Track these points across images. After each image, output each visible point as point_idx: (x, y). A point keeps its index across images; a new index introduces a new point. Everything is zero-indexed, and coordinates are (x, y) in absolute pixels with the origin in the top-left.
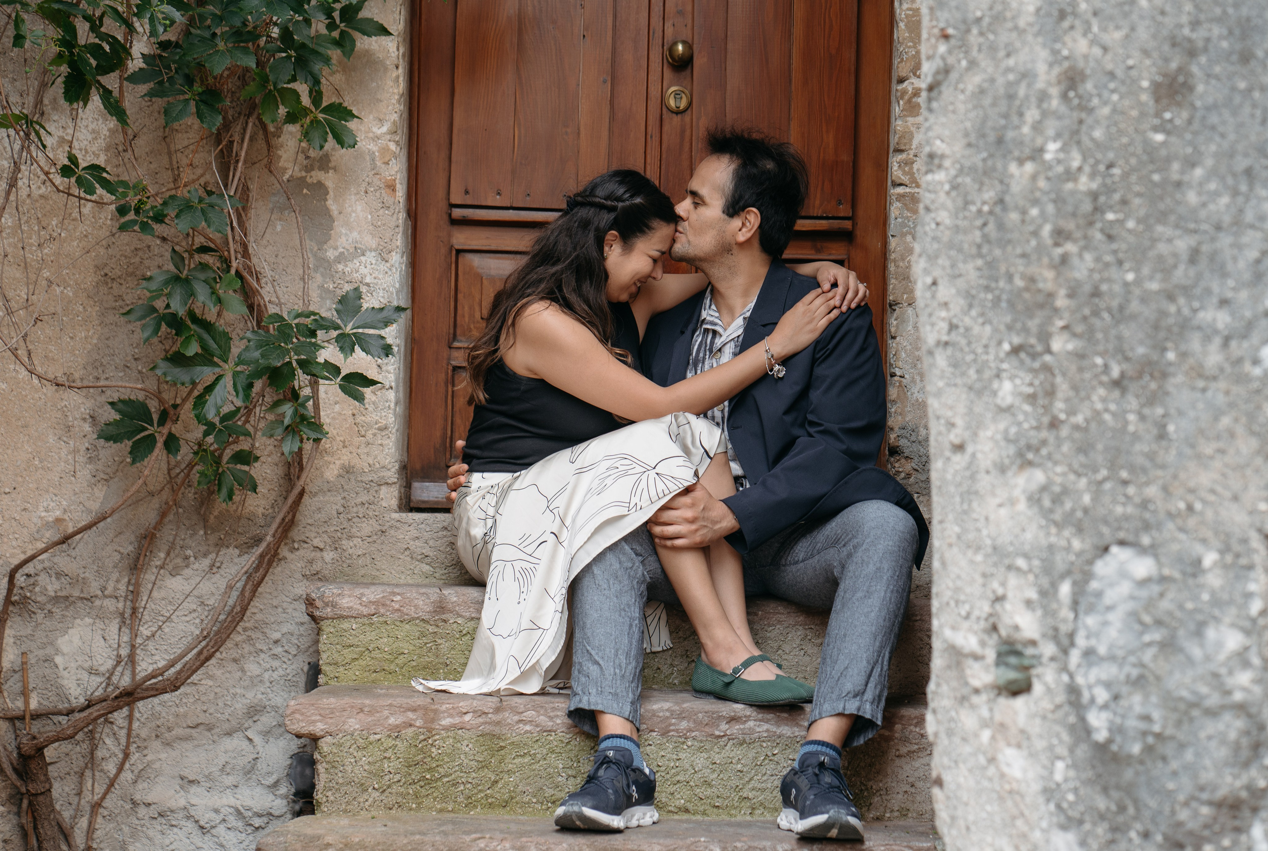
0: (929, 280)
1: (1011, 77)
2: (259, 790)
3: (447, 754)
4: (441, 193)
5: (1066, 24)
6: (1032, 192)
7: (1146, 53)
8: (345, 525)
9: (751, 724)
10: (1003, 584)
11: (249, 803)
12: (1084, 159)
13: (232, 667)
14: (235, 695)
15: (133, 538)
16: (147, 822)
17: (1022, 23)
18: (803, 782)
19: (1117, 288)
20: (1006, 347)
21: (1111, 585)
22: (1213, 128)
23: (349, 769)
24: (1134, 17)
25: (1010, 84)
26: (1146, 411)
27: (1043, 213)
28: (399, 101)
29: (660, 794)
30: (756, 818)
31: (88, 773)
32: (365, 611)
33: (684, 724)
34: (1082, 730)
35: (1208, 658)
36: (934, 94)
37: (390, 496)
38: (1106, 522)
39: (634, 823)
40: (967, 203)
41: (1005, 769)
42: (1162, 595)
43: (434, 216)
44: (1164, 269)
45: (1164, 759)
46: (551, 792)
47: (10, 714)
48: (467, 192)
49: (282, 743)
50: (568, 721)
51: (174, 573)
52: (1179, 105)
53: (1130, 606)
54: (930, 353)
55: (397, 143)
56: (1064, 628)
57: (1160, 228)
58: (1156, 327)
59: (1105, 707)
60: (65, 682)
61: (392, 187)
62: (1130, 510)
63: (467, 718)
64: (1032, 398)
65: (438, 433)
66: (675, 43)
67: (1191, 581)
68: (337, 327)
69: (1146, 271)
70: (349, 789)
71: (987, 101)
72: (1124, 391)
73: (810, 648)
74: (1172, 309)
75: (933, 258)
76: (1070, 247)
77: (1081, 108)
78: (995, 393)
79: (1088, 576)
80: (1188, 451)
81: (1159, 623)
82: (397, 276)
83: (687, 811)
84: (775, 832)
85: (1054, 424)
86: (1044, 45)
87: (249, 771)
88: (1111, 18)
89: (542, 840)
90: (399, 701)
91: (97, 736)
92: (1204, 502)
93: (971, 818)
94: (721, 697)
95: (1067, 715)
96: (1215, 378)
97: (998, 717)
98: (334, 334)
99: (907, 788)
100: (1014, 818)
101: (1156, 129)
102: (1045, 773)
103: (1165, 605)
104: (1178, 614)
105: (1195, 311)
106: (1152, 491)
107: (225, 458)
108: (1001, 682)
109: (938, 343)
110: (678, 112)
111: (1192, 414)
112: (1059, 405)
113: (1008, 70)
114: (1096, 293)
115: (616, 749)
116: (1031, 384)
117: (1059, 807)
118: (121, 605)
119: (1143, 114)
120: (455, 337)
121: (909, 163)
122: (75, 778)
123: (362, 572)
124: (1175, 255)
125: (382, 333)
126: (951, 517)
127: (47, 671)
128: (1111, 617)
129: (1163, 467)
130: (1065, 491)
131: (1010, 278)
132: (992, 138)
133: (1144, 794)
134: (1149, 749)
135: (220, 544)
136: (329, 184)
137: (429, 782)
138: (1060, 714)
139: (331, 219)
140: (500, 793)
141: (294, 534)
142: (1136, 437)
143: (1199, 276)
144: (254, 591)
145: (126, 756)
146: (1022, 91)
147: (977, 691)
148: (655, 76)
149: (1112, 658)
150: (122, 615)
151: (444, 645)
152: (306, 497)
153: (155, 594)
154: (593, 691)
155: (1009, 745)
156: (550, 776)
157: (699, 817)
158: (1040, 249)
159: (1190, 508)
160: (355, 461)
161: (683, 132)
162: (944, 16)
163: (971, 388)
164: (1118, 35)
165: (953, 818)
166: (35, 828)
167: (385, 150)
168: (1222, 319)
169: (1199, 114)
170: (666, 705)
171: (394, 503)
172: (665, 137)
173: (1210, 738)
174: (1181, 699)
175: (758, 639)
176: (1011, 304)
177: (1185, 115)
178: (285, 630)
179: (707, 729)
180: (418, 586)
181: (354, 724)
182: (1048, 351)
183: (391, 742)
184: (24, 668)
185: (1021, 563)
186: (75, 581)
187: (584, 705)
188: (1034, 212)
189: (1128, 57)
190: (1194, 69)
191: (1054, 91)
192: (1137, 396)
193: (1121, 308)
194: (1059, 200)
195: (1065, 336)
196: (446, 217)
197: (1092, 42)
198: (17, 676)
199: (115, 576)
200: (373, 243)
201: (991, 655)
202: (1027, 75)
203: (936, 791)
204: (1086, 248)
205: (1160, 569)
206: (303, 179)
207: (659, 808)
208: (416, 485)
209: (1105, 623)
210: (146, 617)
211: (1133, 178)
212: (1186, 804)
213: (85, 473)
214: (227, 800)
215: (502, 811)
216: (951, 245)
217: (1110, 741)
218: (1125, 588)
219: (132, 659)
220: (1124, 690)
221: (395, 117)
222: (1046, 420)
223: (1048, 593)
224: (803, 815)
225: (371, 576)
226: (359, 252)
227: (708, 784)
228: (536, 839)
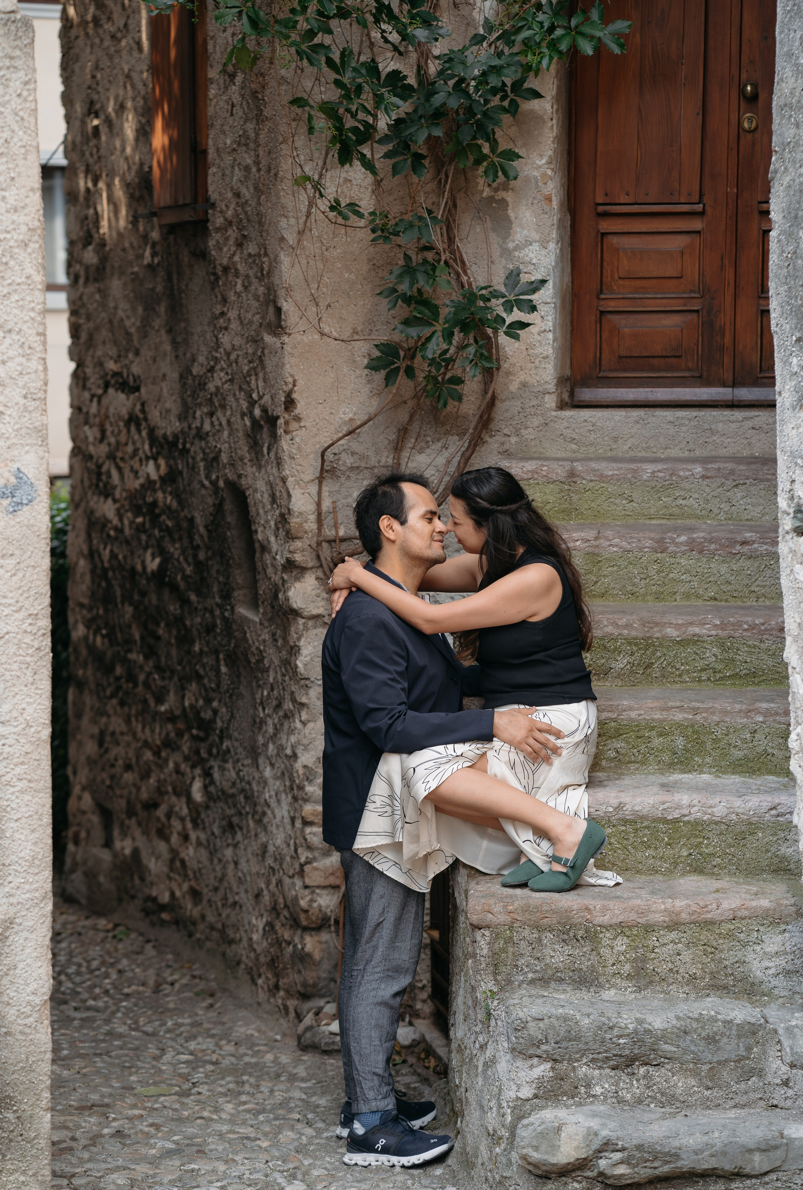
4: (590, 197)
8: (523, 420)
9: (756, 545)
10: (794, 473)
15: (395, 430)
28: (553, 142)
30: (760, 603)
33: (713, 546)
37: (551, 401)
43: (587, 210)
46: (630, 588)
47: (328, 538)
48: (606, 195)
51: (420, 452)
55: (552, 170)
61: (549, 199)
63: (578, 543)
65: (591, 355)
66: (746, 86)
68: (504, 296)
82: (553, 258)
83: (716, 599)
98: (502, 300)
107: (443, 379)
110: (750, 131)
120: (601, 292)
123: (534, 450)
135: (447, 433)
136: (509, 200)
139: (511, 222)
141: (491, 426)
144: (467, 463)
147: (787, 532)
148: (734, 106)
151: (575, 498)
152: (498, 403)
156: (630, 579)
157: (723, 603)
160: (529, 379)
161: (754, 144)
163: (782, 360)
167: (544, 175)
171: (554, 405)
172: (741, 149)
179: (728, 549)
184: (335, 510)
185: (800, 461)
186: (363, 457)
196: (594, 212)
198: (331, 515)
199: (385, 454)
200: (537, 237)
201: (792, 512)
206: (493, 197)
208: (577, 390)
213: (366, 390)
221: (550, 153)
225: (541, 453)
226: (528, 243)
227: (729, 583)
228: (607, 616)
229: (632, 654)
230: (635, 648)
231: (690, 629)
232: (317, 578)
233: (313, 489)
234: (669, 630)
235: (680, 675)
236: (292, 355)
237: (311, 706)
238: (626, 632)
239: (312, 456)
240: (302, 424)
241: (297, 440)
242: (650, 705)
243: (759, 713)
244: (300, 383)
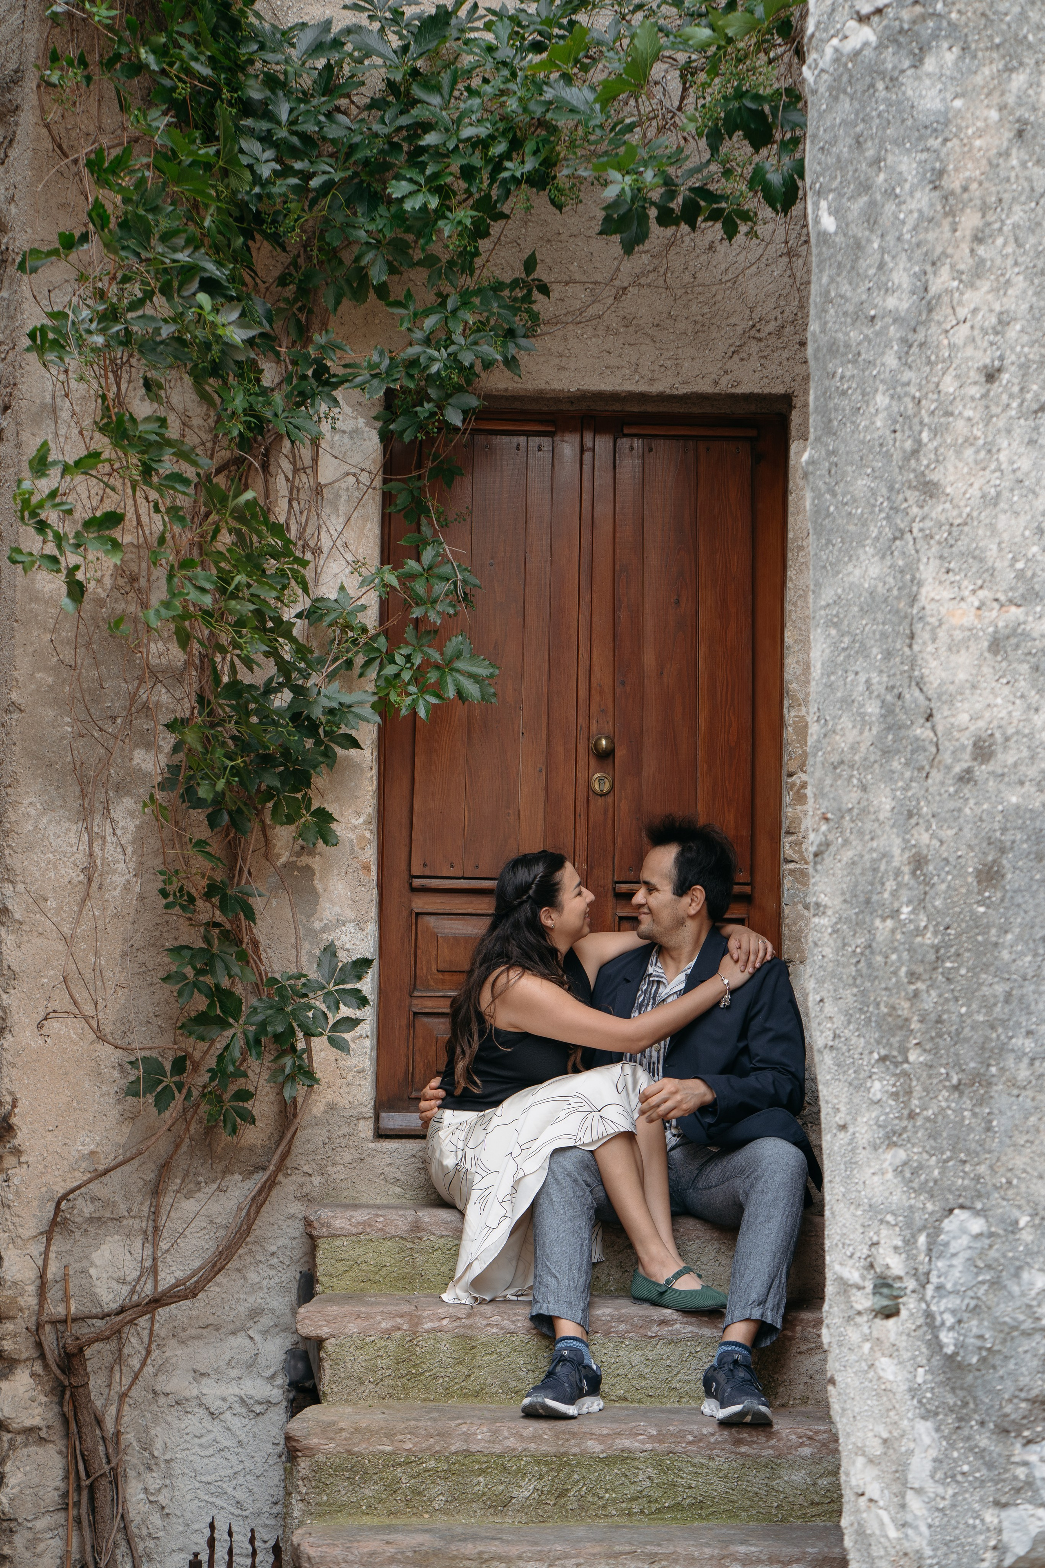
0: (818, 998)
1: (875, 855)
2: (259, 1381)
3: (430, 1353)
4: (403, 865)
5: (913, 821)
6: (892, 942)
7: (970, 847)
8: (330, 1153)
9: (678, 1326)
10: (877, 1233)
11: (251, 1392)
12: (929, 920)
13: (236, 1275)
14: (238, 1300)
15: (154, 1167)
16: (165, 1409)
17: (881, 817)
18: (721, 1377)
19: (954, 1017)
20: (876, 1056)
21: (954, 1238)
22: (1019, 905)
23: (349, 1365)
24: (961, 820)
25: (874, 861)
26: (977, 1110)
27: (900, 958)
28: (373, 797)
29: (604, 1387)
30: (683, 1405)
31: (117, 1368)
32: (354, 1230)
33: (622, 1327)
34: (936, 1345)
35: (1023, 1294)
36: (819, 859)
37: (366, 1129)
38: (950, 1191)
39: (584, 1410)
40: (844, 945)
41: (882, 1374)
42: (991, 1246)
43: (398, 884)
44: (988, 1005)
45: (994, 1367)
46: (514, 1384)
47: (54, 1318)
48: (425, 865)
49: (278, 1341)
50: (528, 1324)
51: (188, 1197)
52: (995, 887)
53: (968, 1254)
54: (820, 1052)
55: (371, 831)
56: (922, 1269)
57: (984, 976)
58: (983, 1048)
59: (951, 1328)
60: (98, 1290)
61: (367, 868)
62: (966, 1182)
63: (445, 1322)
64: (895, 1095)
65: (402, 1070)
66: (599, 739)
67: (1011, 1237)
68: (323, 987)
69: (974, 1006)
70: (350, 1382)
71: (858, 871)
72: (961, 1094)
73: (723, 1260)
74: (994, 1035)
75: (820, 982)
76: (920, 985)
77: (926, 883)
78: (869, 1090)
79: (938, 1231)
80: (1007, 1141)
81: (989, 1267)
83: (626, 1399)
84: (700, 1417)
85: (912, 1116)
86: (898, 835)
87: (251, 1365)
88: (945, 820)
89: (512, 1425)
90: (389, 1308)
91: (124, 1336)
92: (1019, 1178)
93: (857, 1410)
94: (655, 1303)
95: (925, 1333)
96: (1025, 1088)
97: (875, 1334)
98: (321, 991)
99: (807, 1379)
100: (888, 1410)
101: (978, 903)
102: (910, 1376)
103: (993, 1253)
104: (1002, 1261)
105: (1011, 1038)
106: (982, 1169)
107: (227, 1096)
108: (877, 1307)
109: (826, 1046)
110: (602, 795)
111: (1009, 1114)
112: (915, 1102)
113: (872, 850)
114: (939, 1021)
115: (571, 1349)
116: (894, 1085)
117: (920, 1402)
118: (144, 1224)
119: (969, 892)
120: (415, 988)
121: (799, 843)
122: (106, 1373)
123: (345, 1194)
124: (995, 996)
125: (358, 986)
126: (838, 1179)
127: (83, 1281)
128: (955, 1261)
129: (990, 1152)
130: (921, 1167)
131: (878, 1005)
132: (862, 899)
133: (980, 1393)
134: (983, 1360)
135: (227, 1171)
136: (316, 867)
137: (414, 1376)
138: (920, 1332)
139: (318, 896)
140: (472, 1385)
141: (289, 1162)
142: (970, 1129)
143: (1012, 1013)
144: (258, 1212)
145: (149, 1352)
146: (883, 867)
147: (859, 1313)
148: (582, 763)
149: (956, 1292)
150: (145, 1232)
151: (420, 1259)
153: (172, 1214)
154: (552, 1300)
155: (883, 1355)
156: (513, 1371)
157: (636, 1405)
158: (898, 984)
159: (1009, 1182)
160: (338, 1099)
161: (606, 811)
162: (825, 804)
163: (850, 1084)
164: (951, 833)
165: (844, 1410)
166: (76, 1415)
167: (361, 837)
168: (1029, 1045)
169: (1009, 895)
170: (608, 1311)
171: (370, 1134)
172: (591, 816)
173: (1026, 1352)
174: (1005, 1323)
175: (682, 1253)
176: (879, 1026)
177: (999, 894)
178: (280, 1244)
179: (642, 1331)
180: (396, 1207)
181: (352, 1328)
182: (906, 1061)
183: (383, 1343)
184: (66, 1278)
185: (890, 1218)
186: (107, 1204)
187: (544, 1311)
188: (894, 957)
189: (958, 849)
190: (1005, 862)
191: (906, 869)
192: (971, 1099)
193: (958, 1033)
194: (911, 950)
195: (918, 1051)
196: (407, 886)
197: (932, 836)
198: (59, 1285)
199: (139, 1199)
200: (352, 915)
201: (869, 1286)
202: (886, 855)
203: (830, 1388)
204: (931, 986)
205: (989, 1226)
206: (294, 863)
207: (603, 1398)
208: (383, 1115)
209: (951, 1266)
210: (165, 1234)
211: (964, 938)
212: (1010, 1401)
213: (114, 1113)
214: (232, 1390)
215: (474, 1400)
216: (833, 975)
217: (956, 1354)
218: (965, 1241)
219: (154, 1270)
220: (966, 1316)
221: (370, 810)
222: (906, 1112)
223: (910, 1242)
224: (723, 1406)
225: (355, 1198)
226: (341, 923)
227: (642, 1377)
228: (507, 1424)
229: (541, 1478)
230: (545, 1469)
231: (618, 1441)
232: (33, 1375)
233: (36, 1249)
234: (590, 1443)
235: (604, 1507)
236: (14, 1065)
237: (16, 1560)
238: (533, 1446)
239: (35, 1203)
240: (23, 1159)
241: (16, 1181)
242: (592, 1551)
243: (736, 1559)
244: (24, 1104)
